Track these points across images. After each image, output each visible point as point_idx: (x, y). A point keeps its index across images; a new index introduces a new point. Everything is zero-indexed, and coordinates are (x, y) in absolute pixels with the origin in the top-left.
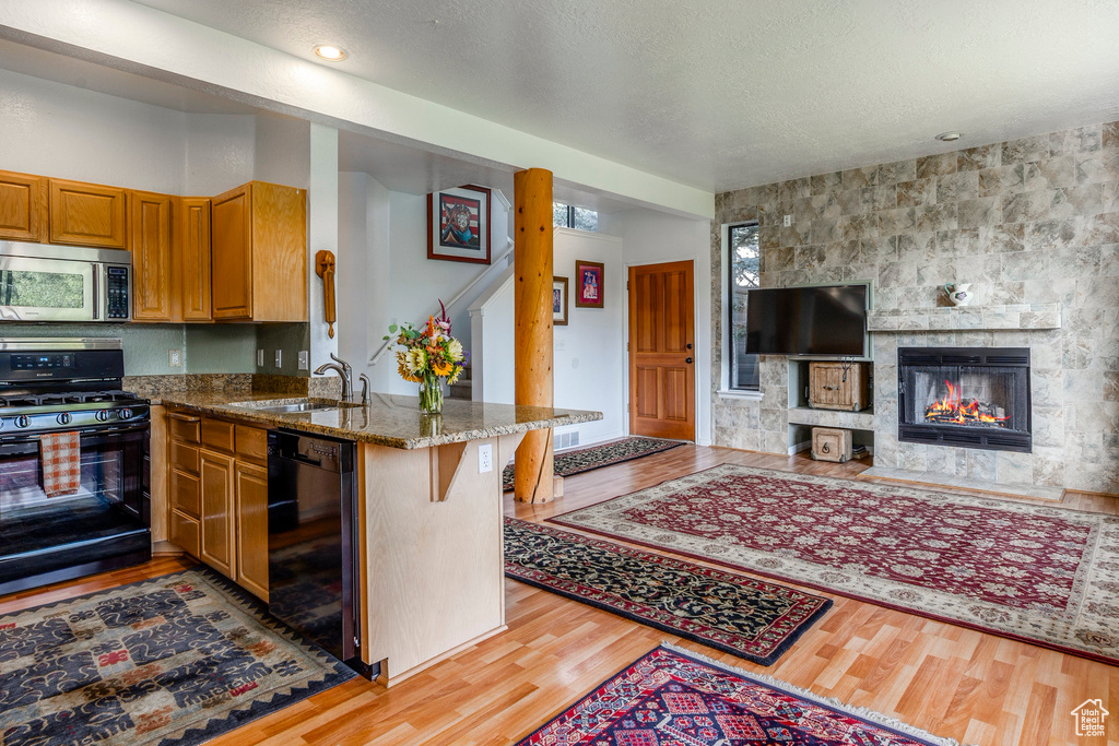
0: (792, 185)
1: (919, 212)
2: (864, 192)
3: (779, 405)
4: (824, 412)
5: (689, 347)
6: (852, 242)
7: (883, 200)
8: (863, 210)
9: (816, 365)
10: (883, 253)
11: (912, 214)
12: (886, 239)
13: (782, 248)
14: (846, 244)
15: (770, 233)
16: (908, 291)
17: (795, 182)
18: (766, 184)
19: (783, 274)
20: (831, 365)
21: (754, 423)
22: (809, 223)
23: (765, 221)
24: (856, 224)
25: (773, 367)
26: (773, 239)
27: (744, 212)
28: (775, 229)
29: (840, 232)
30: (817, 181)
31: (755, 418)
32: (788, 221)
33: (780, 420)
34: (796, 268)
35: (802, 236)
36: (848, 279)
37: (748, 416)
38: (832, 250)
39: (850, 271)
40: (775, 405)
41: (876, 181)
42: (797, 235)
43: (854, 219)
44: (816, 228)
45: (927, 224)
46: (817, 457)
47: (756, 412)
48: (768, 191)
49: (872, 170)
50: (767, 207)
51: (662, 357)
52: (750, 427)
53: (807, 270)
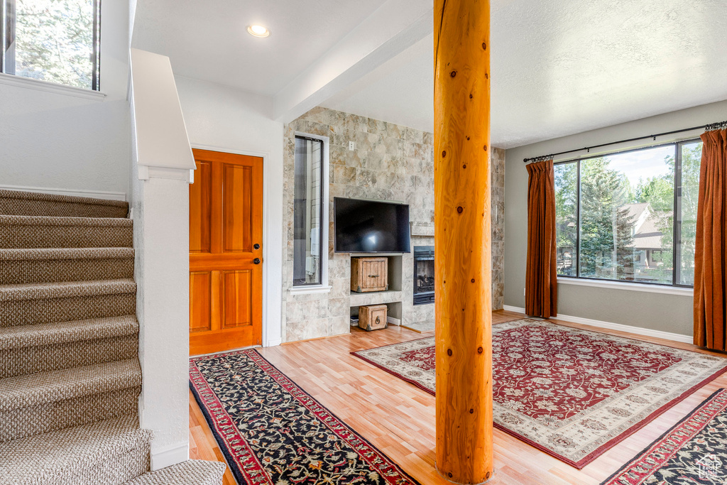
0: (355, 119)
1: (424, 165)
2: (398, 142)
3: (344, 294)
4: (374, 294)
5: (257, 247)
6: (392, 174)
7: (408, 151)
8: (399, 154)
9: (364, 259)
10: (408, 185)
11: (421, 164)
12: (410, 176)
13: (348, 167)
14: (389, 174)
15: (339, 152)
16: (419, 211)
17: (357, 117)
18: (337, 110)
19: (348, 187)
20: (373, 260)
21: (323, 312)
22: (366, 153)
23: (335, 141)
24: (394, 161)
25: (339, 263)
26: (341, 158)
27: (317, 127)
28: (342, 149)
29: (385, 164)
30: (371, 122)
31: (323, 308)
32: (352, 146)
33: (344, 306)
34: (358, 185)
35: (362, 161)
36: (389, 199)
37: (318, 308)
38: (380, 177)
39: (391, 193)
40: (341, 295)
41: (405, 137)
42: (358, 160)
43: (393, 158)
44: (371, 158)
45: (427, 172)
46: (372, 328)
47: (325, 303)
48: (337, 116)
49: (403, 129)
50: (336, 129)
51: (221, 259)
52: (319, 317)
53: (364, 188)
